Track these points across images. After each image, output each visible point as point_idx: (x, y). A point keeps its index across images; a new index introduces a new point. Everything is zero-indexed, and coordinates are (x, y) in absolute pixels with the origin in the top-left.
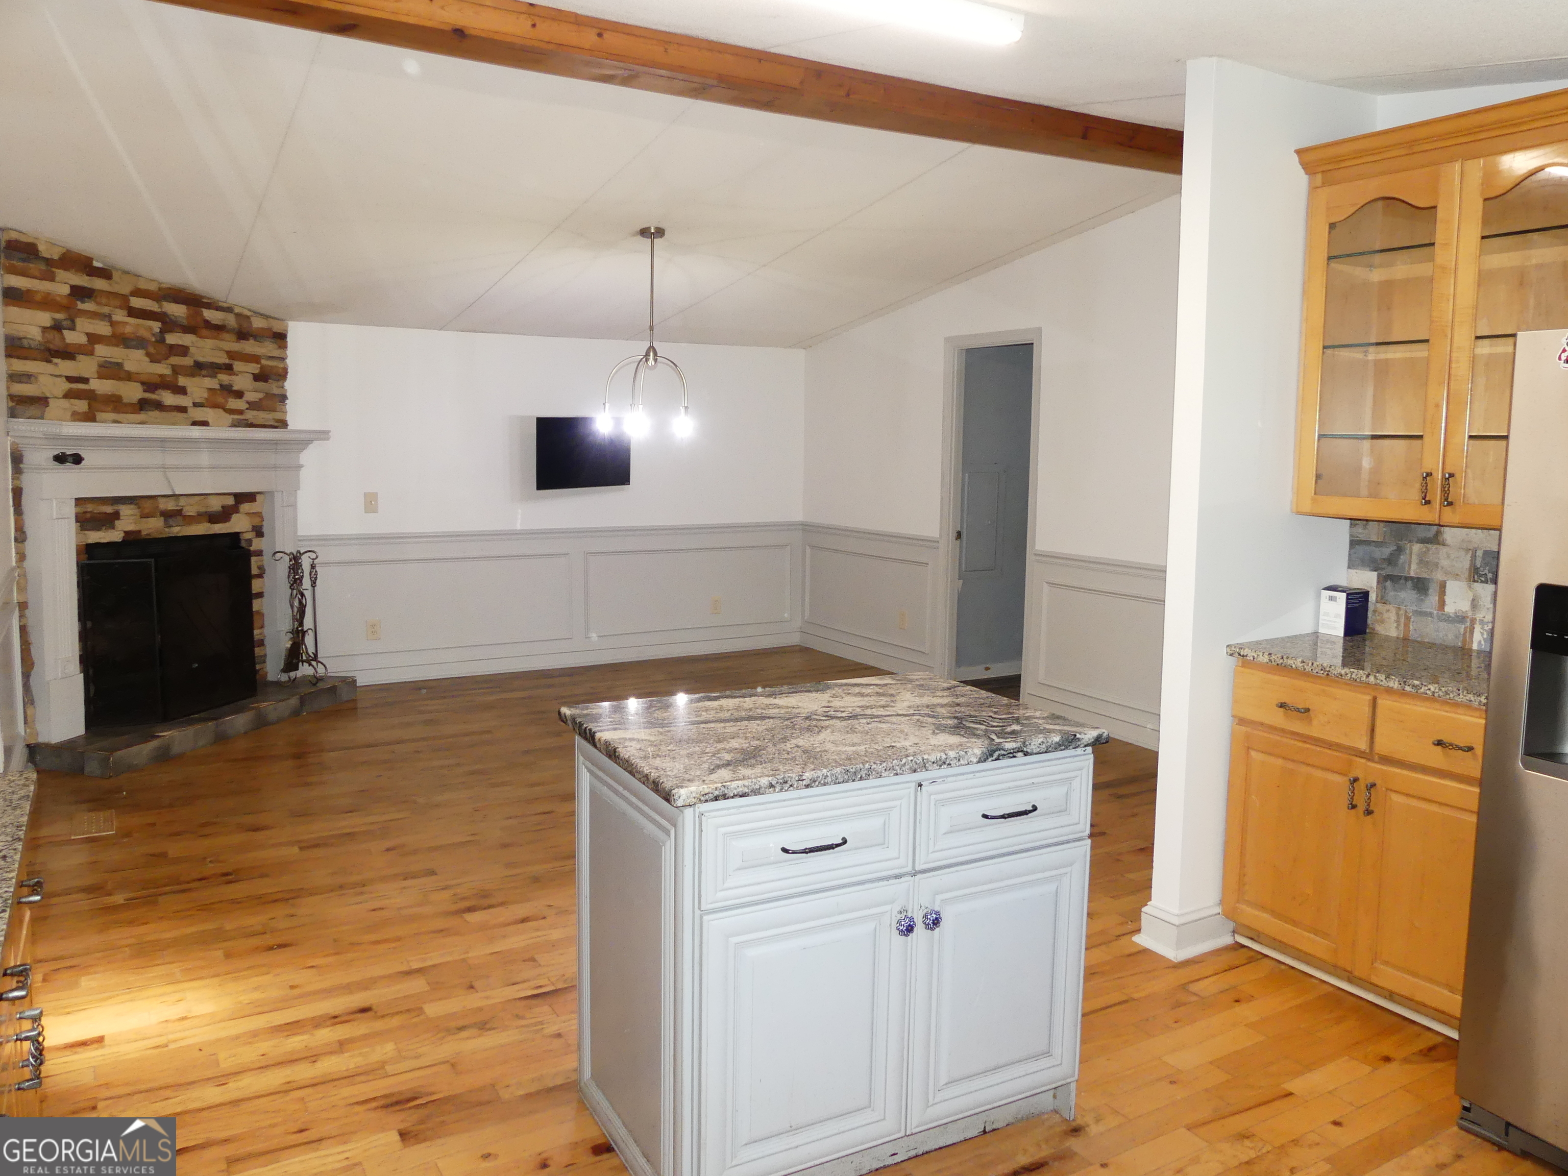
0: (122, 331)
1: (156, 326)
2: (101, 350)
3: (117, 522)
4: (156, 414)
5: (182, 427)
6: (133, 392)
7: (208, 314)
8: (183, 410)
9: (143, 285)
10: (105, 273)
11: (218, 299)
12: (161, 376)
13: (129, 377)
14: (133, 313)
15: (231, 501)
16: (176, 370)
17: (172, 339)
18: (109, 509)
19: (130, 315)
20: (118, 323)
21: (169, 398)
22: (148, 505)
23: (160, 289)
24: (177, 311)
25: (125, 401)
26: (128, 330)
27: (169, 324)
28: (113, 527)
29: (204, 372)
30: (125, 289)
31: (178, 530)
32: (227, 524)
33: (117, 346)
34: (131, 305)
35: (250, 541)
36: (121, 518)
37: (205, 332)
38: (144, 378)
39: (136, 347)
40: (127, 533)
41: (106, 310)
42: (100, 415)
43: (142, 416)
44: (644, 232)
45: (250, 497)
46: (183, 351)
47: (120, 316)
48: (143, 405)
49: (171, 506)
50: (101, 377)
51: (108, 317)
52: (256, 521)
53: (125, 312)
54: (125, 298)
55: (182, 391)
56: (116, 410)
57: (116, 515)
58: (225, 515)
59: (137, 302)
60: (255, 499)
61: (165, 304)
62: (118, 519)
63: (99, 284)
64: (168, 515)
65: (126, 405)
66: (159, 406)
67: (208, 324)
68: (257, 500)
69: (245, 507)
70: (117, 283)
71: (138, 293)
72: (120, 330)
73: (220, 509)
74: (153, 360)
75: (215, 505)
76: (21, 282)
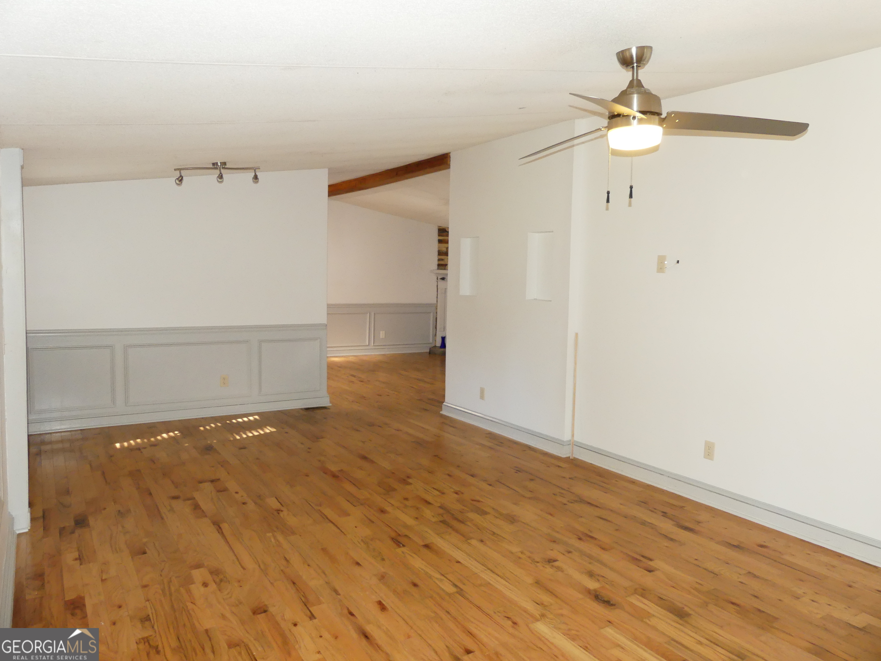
76: (441, 238)
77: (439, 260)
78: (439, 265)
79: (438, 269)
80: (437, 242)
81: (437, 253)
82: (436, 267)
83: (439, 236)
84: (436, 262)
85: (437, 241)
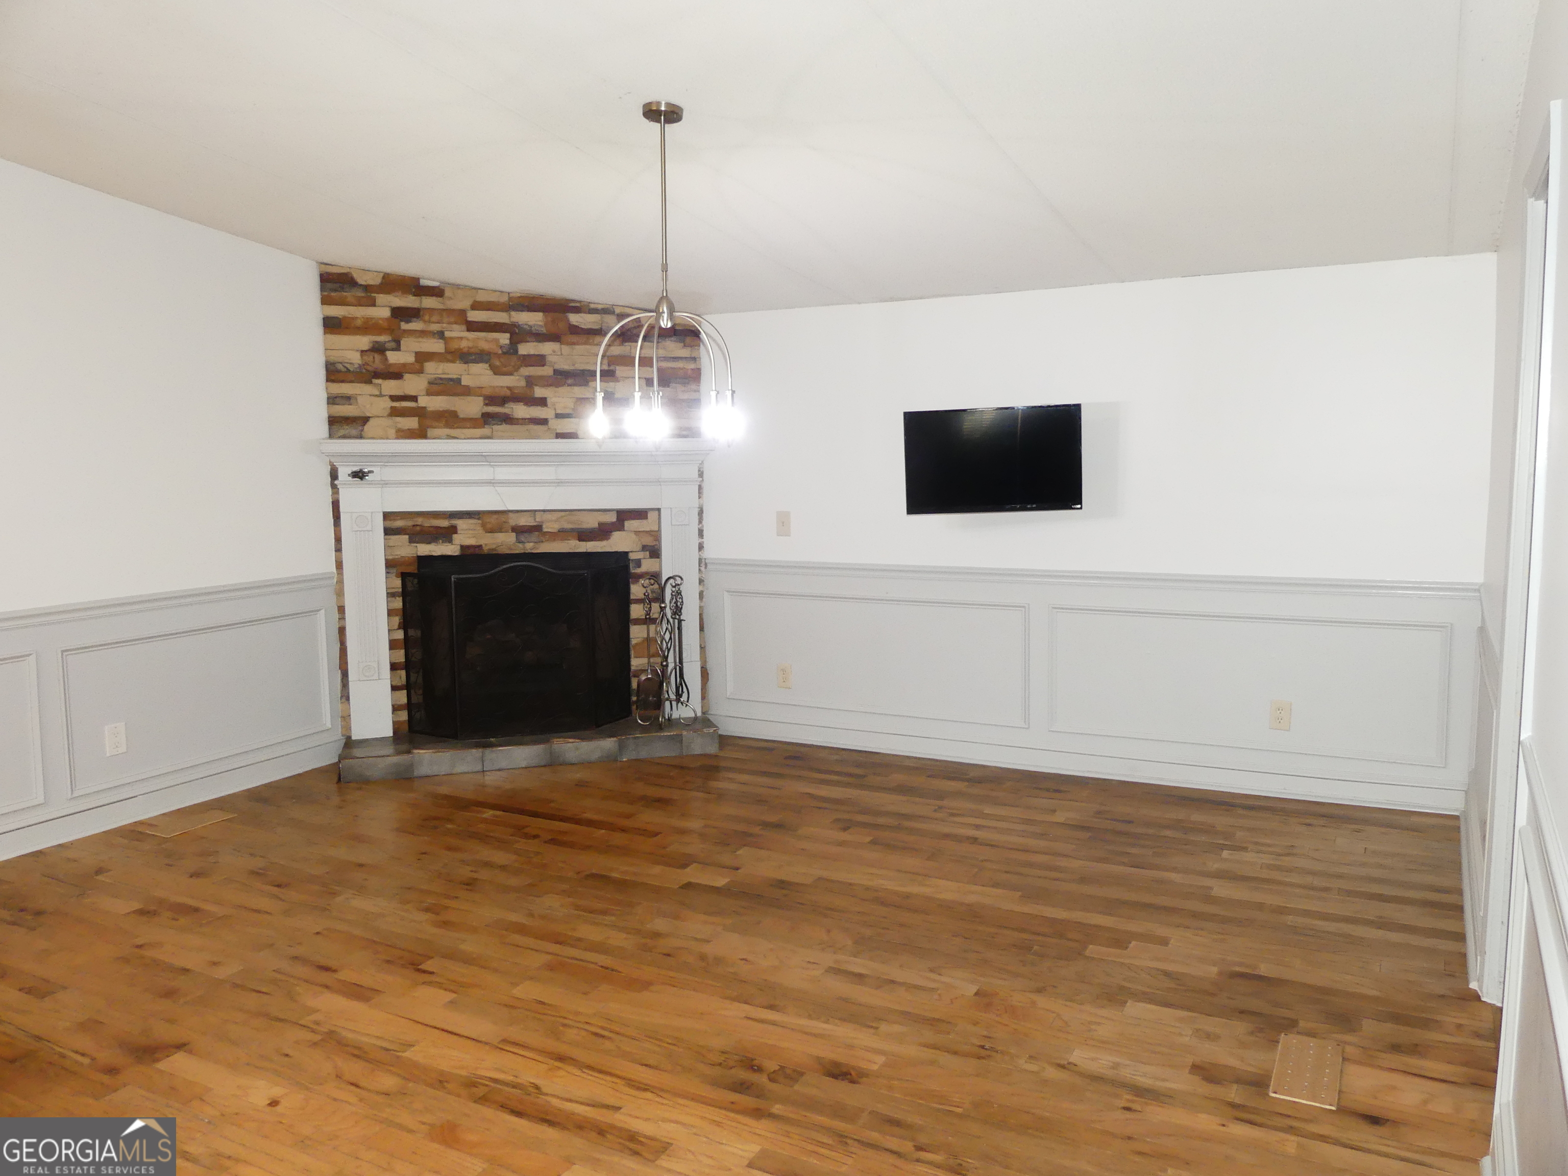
0: (456, 347)
1: (504, 339)
2: (433, 369)
3: (455, 536)
4: (504, 427)
5: (544, 441)
6: (472, 407)
7: (574, 318)
8: (544, 422)
9: (482, 297)
10: (436, 292)
11: (589, 301)
12: (509, 388)
13: (467, 391)
14: (472, 327)
15: (612, 518)
16: (531, 382)
17: (525, 349)
18: (445, 523)
19: (468, 330)
20: (451, 338)
21: (520, 411)
22: (493, 520)
23: (510, 299)
24: (533, 319)
25: (461, 416)
26: (464, 344)
27: (518, 334)
28: (450, 541)
29: (570, 381)
30: (465, 304)
31: (530, 547)
32: (604, 543)
33: (453, 362)
34: (469, 319)
35: (638, 563)
36: (459, 532)
37: (574, 338)
38: (487, 392)
39: (475, 361)
40: (463, 547)
41: (435, 327)
42: (430, 432)
43: (486, 431)
44: (652, 113)
45: (640, 514)
46: (540, 360)
47: (456, 332)
48: (487, 419)
49: (524, 521)
50: (429, 393)
51: (441, 335)
52: (649, 541)
53: (464, 327)
54: (463, 312)
55: (542, 402)
56: (449, 425)
57: (453, 529)
58: (603, 532)
59: (476, 316)
60: (647, 515)
61: (513, 313)
62: (456, 533)
63: (429, 302)
64: (519, 531)
65: (465, 420)
66: (507, 419)
67: (575, 330)
68: (649, 517)
69: (630, 524)
70: (450, 298)
71: (476, 306)
72: (454, 345)
73: (597, 525)
74: (496, 371)
75: (591, 523)
76: (336, 311)
77: (332, 400)
78: (333, 421)
79: (331, 436)
80: (319, 329)
81: (322, 374)
82: (323, 428)
83: (325, 301)
84: (321, 412)
85: (321, 322)
